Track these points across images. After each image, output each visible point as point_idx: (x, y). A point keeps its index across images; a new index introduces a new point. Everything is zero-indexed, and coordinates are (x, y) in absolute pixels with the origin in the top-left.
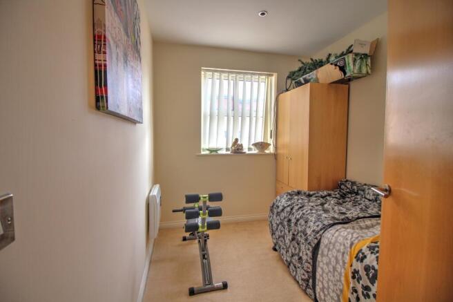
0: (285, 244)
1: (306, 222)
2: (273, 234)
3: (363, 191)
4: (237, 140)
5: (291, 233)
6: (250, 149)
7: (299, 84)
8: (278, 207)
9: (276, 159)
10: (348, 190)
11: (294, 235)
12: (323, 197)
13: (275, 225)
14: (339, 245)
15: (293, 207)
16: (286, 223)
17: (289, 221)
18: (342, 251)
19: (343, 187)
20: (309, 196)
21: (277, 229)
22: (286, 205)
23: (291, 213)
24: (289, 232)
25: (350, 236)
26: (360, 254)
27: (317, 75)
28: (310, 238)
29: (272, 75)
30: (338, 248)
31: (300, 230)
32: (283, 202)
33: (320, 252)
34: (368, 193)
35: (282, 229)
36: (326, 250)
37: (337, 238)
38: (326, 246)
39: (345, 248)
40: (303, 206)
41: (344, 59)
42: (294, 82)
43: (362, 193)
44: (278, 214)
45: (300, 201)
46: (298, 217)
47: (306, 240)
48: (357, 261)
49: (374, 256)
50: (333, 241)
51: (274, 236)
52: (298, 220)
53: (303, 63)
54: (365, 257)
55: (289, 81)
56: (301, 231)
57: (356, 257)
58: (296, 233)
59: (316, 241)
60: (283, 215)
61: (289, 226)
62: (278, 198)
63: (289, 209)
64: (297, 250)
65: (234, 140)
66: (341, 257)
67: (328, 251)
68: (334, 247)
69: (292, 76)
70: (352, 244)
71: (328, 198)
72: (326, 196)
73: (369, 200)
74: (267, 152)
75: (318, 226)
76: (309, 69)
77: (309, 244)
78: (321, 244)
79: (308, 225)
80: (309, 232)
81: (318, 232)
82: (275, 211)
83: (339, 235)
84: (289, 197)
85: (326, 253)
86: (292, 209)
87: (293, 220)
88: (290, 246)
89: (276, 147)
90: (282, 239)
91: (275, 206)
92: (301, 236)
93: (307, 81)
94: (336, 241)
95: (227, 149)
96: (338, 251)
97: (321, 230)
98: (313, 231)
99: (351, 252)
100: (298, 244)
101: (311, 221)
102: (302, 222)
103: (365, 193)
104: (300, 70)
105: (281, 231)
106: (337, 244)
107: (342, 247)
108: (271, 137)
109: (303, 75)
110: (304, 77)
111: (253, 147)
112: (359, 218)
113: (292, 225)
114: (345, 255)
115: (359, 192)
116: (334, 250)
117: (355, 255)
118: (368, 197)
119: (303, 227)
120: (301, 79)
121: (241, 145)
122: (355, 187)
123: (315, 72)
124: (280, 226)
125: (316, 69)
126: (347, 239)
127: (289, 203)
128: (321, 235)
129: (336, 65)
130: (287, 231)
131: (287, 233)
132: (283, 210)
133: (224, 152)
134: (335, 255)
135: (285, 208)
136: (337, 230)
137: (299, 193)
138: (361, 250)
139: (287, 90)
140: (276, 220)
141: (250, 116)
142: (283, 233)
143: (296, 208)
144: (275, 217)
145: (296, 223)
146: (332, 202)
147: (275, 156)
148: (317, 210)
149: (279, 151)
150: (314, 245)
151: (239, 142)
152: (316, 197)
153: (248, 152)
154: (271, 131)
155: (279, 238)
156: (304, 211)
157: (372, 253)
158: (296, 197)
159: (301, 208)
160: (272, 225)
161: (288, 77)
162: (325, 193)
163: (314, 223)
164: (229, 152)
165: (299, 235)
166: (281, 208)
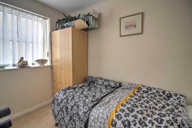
0: (65, 123)
1: (78, 107)
2: (56, 117)
3: (97, 81)
4: (22, 58)
5: (69, 115)
6: (33, 64)
7: (63, 27)
8: (58, 100)
9: (52, 68)
10: (90, 81)
11: (71, 116)
12: (81, 88)
13: (56, 112)
14: (100, 118)
15: (68, 99)
16: (64, 110)
17: (67, 108)
18: (103, 122)
19: (88, 80)
20: (75, 88)
21: (58, 114)
22: (63, 98)
23: (67, 102)
24: (67, 115)
25: (105, 111)
26: (114, 122)
27: (74, 24)
28: (82, 117)
29: (47, 19)
30: (100, 121)
31: (74, 112)
32: (61, 96)
33: (89, 125)
34: (99, 82)
35: (62, 113)
36: (93, 123)
37: (98, 115)
38: (93, 121)
39: (105, 120)
40: (74, 97)
41: (88, 18)
42: (60, 26)
43: (96, 82)
44: (58, 104)
45: (71, 94)
46: (72, 105)
47: (79, 118)
48: (113, 127)
49: (120, 122)
50: (97, 117)
51: (56, 119)
52: (72, 107)
53: (65, 16)
54: (116, 123)
55: (58, 25)
56: (75, 114)
57: (111, 125)
58: (72, 115)
59: (86, 119)
60: (62, 105)
61: (67, 111)
62: (57, 94)
63: (65, 100)
64: (74, 125)
65: (20, 59)
66: (103, 125)
67: (95, 123)
68: (98, 121)
69: (59, 22)
70: (107, 116)
71: (83, 87)
72: (82, 87)
73: (100, 85)
74: (46, 65)
75: (86, 109)
76: (69, 20)
77: (82, 121)
78: (90, 120)
79: (80, 109)
80: (81, 113)
81: (86, 113)
82: (56, 102)
83: (99, 112)
84: (64, 92)
85: (93, 125)
86: (67, 100)
87: (69, 107)
88: (68, 124)
89: (51, 62)
90: (63, 120)
91: (55, 100)
92: (76, 117)
93: (68, 26)
94: (98, 117)
95: (14, 65)
96: (101, 123)
97: (88, 111)
98: (84, 112)
99: (108, 122)
100: (74, 121)
101: (81, 106)
102: (75, 107)
103: (98, 82)
104: (64, 19)
105: (61, 115)
106: (99, 118)
107: (103, 120)
108: (48, 56)
109: (66, 23)
110: (66, 24)
111: (36, 63)
112: (103, 97)
113: (69, 110)
114: (105, 124)
115: (95, 81)
116: (98, 123)
117: (111, 124)
118: (99, 83)
119: (77, 111)
120: (65, 24)
121: (27, 62)
122: (93, 80)
123: (73, 22)
124: (60, 112)
125: (73, 20)
126: (104, 114)
127: (65, 96)
128: (89, 115)
129: (84, 20)
130: (65, 115)
131: (66, 116)
132: (61, 102)
133: (11, 67)
134: (99, 125)
135: (63, 100)
136: (97, 110)
137: (69, 88)
138: (113, 119)
139: (57, 30)
140: (57, 109)
141: (32, 43)
142: (63, 116)
143: (70, 99)
144: (56, 106)
145: (71, 109)
146: (86, 90)
147: (51, 67)
148: (82, 98)
149: (53, 64)
150: (85, 122)
151: (24, 60)
152: (78, 88)
153: (32, 66)
154: (48, 53)
155: (60, 119)
156: (76, 100)
157: (119, 120)
158: (68, 91)
159: (73, 98)
160: (54, 112)
161: (57, 22)
162: (82, 85)
163: (83, 107)
164: (16, 67)
165: (74, 116)
166: (60, 100)
